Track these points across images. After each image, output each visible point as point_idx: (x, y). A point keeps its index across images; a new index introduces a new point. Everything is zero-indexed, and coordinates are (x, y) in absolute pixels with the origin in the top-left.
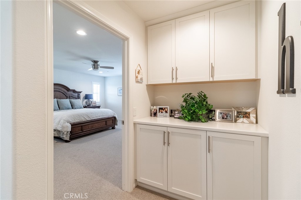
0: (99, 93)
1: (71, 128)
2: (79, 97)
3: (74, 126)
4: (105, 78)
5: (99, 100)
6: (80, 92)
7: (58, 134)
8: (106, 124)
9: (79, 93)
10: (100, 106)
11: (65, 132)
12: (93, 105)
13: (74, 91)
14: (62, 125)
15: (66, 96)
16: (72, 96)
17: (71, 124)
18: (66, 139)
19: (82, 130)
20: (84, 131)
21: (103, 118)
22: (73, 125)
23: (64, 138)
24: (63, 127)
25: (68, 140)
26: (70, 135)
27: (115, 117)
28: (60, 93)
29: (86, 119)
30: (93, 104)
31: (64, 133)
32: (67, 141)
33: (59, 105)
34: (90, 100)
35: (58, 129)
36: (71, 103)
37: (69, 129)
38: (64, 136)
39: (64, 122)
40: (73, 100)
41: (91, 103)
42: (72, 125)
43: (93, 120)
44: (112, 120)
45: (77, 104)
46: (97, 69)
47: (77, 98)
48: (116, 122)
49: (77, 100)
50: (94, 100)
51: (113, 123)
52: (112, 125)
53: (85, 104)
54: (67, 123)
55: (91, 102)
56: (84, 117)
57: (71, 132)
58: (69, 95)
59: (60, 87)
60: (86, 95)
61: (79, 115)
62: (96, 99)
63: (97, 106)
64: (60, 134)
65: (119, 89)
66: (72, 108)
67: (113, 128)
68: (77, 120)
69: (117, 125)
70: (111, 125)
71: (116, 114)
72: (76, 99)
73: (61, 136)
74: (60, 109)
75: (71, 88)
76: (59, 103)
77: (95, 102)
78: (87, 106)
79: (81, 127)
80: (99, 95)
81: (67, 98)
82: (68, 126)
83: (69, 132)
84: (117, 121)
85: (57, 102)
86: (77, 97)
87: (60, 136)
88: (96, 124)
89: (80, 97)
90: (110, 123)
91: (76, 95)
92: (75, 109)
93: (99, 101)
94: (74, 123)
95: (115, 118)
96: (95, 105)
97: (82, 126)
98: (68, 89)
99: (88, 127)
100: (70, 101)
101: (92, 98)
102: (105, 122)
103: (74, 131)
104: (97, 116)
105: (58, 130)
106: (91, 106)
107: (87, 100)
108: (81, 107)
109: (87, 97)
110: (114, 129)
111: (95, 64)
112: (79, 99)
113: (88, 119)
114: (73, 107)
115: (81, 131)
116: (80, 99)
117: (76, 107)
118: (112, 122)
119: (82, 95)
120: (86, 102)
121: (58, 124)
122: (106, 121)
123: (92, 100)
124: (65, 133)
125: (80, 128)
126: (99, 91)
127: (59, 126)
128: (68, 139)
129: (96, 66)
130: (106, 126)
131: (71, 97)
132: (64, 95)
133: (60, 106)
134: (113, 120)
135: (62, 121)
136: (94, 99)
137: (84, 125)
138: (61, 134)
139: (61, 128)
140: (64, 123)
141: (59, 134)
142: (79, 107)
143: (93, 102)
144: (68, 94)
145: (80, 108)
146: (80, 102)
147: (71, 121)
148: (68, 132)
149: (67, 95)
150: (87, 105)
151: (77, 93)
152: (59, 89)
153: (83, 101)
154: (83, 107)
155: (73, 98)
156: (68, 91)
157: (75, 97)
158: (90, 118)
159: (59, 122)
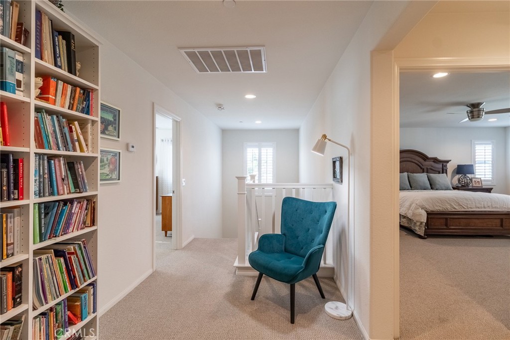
1: (427, 217)
2: (444, 171)
4: (506, 129)
5: (490, 176)
6: (448, 162)
7: (408, 223)
9: (444, 164)
10: (492, 188)
12: (474, 185)
13: (436, 160)
14: (414, 211)
15: (421, 168)
16: (431, 169)
17: (426, 211)
18: (419, 233)
19: (446, 225)
20: (452, 227)
22: (431, 215)
23: (416, 230)
24: (414, 214)
25: (423, 235)
26: (426, 229)
28: (413, 163)
29: (455, 208)
30: (476, 184)
31: (416, 223)
32: (420, 237)
33: (411, 182)
34: (468, 175)
36: (429, 180)
37: (424, 219)
38: (417, 228)
39: (417, 207)
40: (432, 175)
41: (469, 181)
42: (428, 214)
45: (439, 182)
46: (479, 117)
47: (441, 172)
49: (441, 175)
50: (477, 177)
53: (457, 182)
54: (422, 209)
55: (471, 180)
56: (451, 205)
57: (426, 224)
58: (426, 167)
59: (412, 155)
60: (458, 165)
61: (442, 200)
62: (483, 174)
63: (485, 187)
66: (432, 188)
68: (438, 208)
72: (439, 173)
73: (413, 228)
74: (412, 188)
75: (430, 156)
76: (410, 179)
77: (479, 180)
79: (444, 220)
80: (489, 167)
81: (423, 172)
82: (422, 215)
83: (424, 224)
85: (408, 177)
86: (441, 170)
89: (446, 170)
91: (439, 166)
92: (437, 189)
93: (490, 179)
94: (433, 211)
96: (480, 185)
97: (446, 219)
98: (424, 157)
99: (459, 223)
100: (428, 177)
101: (472, 173)
102: (499, 221)
103: (432, 224)
104: (479, 206)
105: (408, 218)
106: (470, 187)
107: (460, 175)
108: (448, 188)
109: (461, 170)
111: (475, 110)
112: (445, 174)
113: (459, 209)
114: (434, 187)
115: (445, 227)
117: (438, 186)
119: (451, 167)
120: (459, 180)
121: (409, 209)
122: (502, 220)
123: (473, 175)
124: (418, 224)
126: (489, 159)
127: (410, 211)
128: (422, 233)
129: (475, 113)
130: (501, 228)
131: (430, 171)
132: (419, 168)
133: (412, 184)
135: (414, 205)
136: (476, 173)
137: (450, 218)
138: (412, 225)
139: (412, 215)
140: (417, 209)
141: (410, 223)
142: (444, 188)
143: (474, 180)
144: (425, 165)
145: (446, 190)
146: (446, 179)
147: (427, 206)
148: (422, 223)
149: (423, 167)
150: (460, 186)
151: (442, 163)
152: (412, 158)
153: (453, 177)
154: (453, 188)
155: (434, 172)
156: (425, 160)
157: (436, 169)
158: (463, 207)
159: (410, 206)
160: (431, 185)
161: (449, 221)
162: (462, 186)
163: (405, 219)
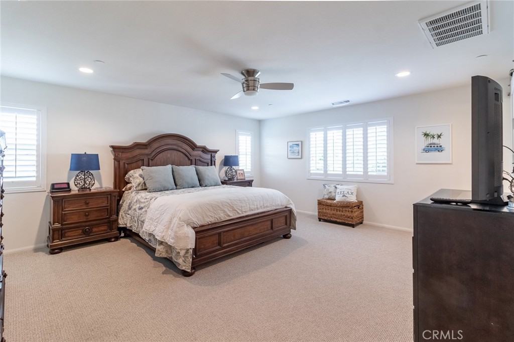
0: (250, 154)
1: (196, 238)
2: (212, 163)
3: (201, 235)
4: (260, 122)
5: (250, 168)
6: (216, 152)
7: (167, 252)
8: (272, 228)
9: (213, 154)
10: (252, 181)
11: (181, 249)
12: (239, 178)
13: (204, 150)
14: (176, 232)
15: (189, 159)
16: (200, 160)
17: (194, 228)
18: (183, 268)
19: (219, 244)
20: (226, 245)
21: (264, 212)
22: (201, 232)
23: (179, 264)
24: (177, 238)
25: (189, 271)
26: (193, 259)
27: (291, 209)
28: (180, 153)
29: (229, 216)
30: (240, 176)
31: (179, 253)
32: (185, 274)
33: (176, 178)
34: (234, 167)
35: (166, 241)
36: (197, 174)
37: (191, 245)
38: (180, 261)
39: (179, 224)
40: (200, 168)
41: (234, 173)
42: (196, 233)
43: (243, 217)
44: (284, 218)
45: (208, 176)
46: (254, 90)
47: (210, 164)
48: (292, 221)
49: (210, 167)
50: (240, 168)
51: (286, 224)
52: (285, 229)
53: (224, 175)
54: (187, 225)
55: (236, 172)
56: (225, 212)
57: (195, 250)
58: (194, 158)
59: (179, 142)
60: (225, 156)
61: (215, 206)
62: (245, 165)
63: (247, 179)
64: (172, 252)
65: (290, 144)
66: (201, 185)
67: (287, 236)
68: (208, 219)
69: (295, 229)
70: (283, 229)
71: (292, 202)
72: (208, 165)
73: (174, 259)
74: (178, 187)
75: (199, 144)
76: (175, 174)
77: (242, 172)
78: (228, 181)
79: (217, 237)
80: (249, 158)
81: (191, 164)
82: (188, 237)
83: (191, 251)
84: (295, 220)
85: (173, 171)
86: (210, 161)
87: (171, 257)
88: (251, 229)
89: (215, 162)
90: (280, 223)
91: (208, 157)
92: (206, 186)
93: (250, 170)
94: (203, 226)
95: (290, 211)
96: (243, 178)
97: (219, 234)
98: (193, 146)
99: (234, 236)
100: (196, 171)
101: (237, 164)
102: (269, 223)
103: (203, 247)
104: (252, 207)
105: (167, 243)
106: (235, 181)
107: (227, 167)
108: (217, 183)
109: (229, 161)
110: (289, 238)
111: (250, 78)
112: (213, 166)
113: (233, 216)
114: (202, 183)
115: (218, 247)
116: (215, 165)
117: (207, 182)
118: (284, 221)
119: (219, 158)
120: (226, 172)
121: (168, 228)
122: (272, 221)
123: (237, 167)
124: (182, 253)
125: (215, 239)
126: (249, 150)
127: (170, 232)
128: (187, 267)
129: (251, 83)
130: (271, 231)
131: (199, 162)
132: (186, 158)
133: (177, 181)
134: (286, 217)
135: (176, 221)
136: (240, 165)
137: (224, 232)
138: (174, 254)
139: (173, 238)
140: (180, 226)
141: (169, 252)
142: (213, 184)
143: (238, 172)
144: (194, 156)
145: (215, 186)
146: (215, 172)
147: (195, 220)
148: (188, 250)
149: (191, 158)
150: (227, 179)
151: (210, 153)
152: (178, 146)
153: (220, 169)
154: (222, 182)
155: (202, 163)
156: (193, 149)
157: (205, 161)
158: (238, 213)
159: (170, 222)
160: (199, 180)
161: (222, 236)
162: (229, 179)
163: (162, 246)
